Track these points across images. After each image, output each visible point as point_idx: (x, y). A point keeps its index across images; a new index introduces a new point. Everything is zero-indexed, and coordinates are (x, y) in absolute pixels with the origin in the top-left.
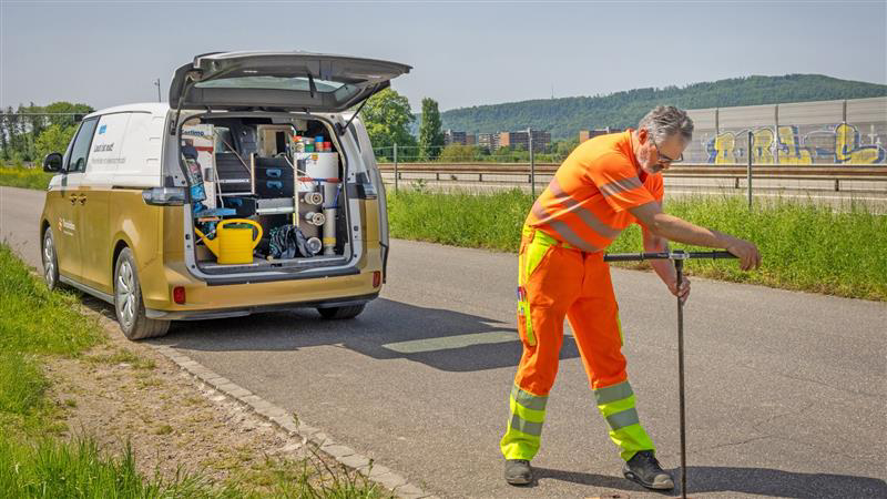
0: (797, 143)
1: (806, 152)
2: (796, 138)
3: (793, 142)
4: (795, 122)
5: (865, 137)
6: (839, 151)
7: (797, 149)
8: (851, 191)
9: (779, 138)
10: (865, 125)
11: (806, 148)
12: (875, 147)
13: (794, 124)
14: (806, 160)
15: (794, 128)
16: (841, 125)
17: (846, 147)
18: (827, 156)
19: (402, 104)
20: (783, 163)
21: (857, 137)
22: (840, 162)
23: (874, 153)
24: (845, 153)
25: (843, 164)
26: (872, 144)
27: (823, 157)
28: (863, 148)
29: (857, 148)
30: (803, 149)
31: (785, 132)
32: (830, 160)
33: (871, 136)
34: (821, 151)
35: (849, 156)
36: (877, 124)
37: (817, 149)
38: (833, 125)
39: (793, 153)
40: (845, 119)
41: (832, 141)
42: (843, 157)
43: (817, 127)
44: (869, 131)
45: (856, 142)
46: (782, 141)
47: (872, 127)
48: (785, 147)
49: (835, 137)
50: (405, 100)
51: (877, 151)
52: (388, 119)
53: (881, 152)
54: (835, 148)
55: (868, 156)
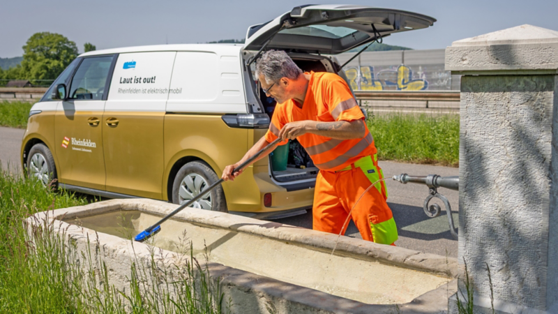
0: (373, 77)
1: (379, 83)
2: (372, 74)
3: (370, 77)
4: (373, 64)
5: (416, 74)
6: (400, 83)
7: (373, 81)
8: (401, 107)
9: (361, 73)
10: (416, 67)
11: (379, 80)
12: (422, 80)
13: (371, 65)
14: (379, 88)
15: (371, 68)
16: (401, 66)
17: (404, 80)
18: (393, 86)
19: (71, 47)
20: (364, 90)
21: (410, 73)
22: (400, 89)
23: (421, 84)
24: (403, 84)
25: (402, 90)
26: (420, 78)
27: (390, 86)
28: (414, 81)
29: (411, 80)
30: (376, 81)
31: (365, 70)
32: (394, 88)
33: (420, 73)
34: (388, 83)
35: (405, 86)
36: (423, 66)
37: (386, 81)
38: (396, 66)
39: (370, 83)
40: (403, 62)
41: (395, 76)
42: (402, 86)
43: (385, 67)
44: (418, 70)
45: (410, 77)
46: (363, 76)
47: (420, 68)
48: (365, 80)
49: (397, 74)
50: (73, 44)
51: (423, 83)
52: (62, 57)
53: (426, 83)
54: (397, 80)
55: (417, 86)
